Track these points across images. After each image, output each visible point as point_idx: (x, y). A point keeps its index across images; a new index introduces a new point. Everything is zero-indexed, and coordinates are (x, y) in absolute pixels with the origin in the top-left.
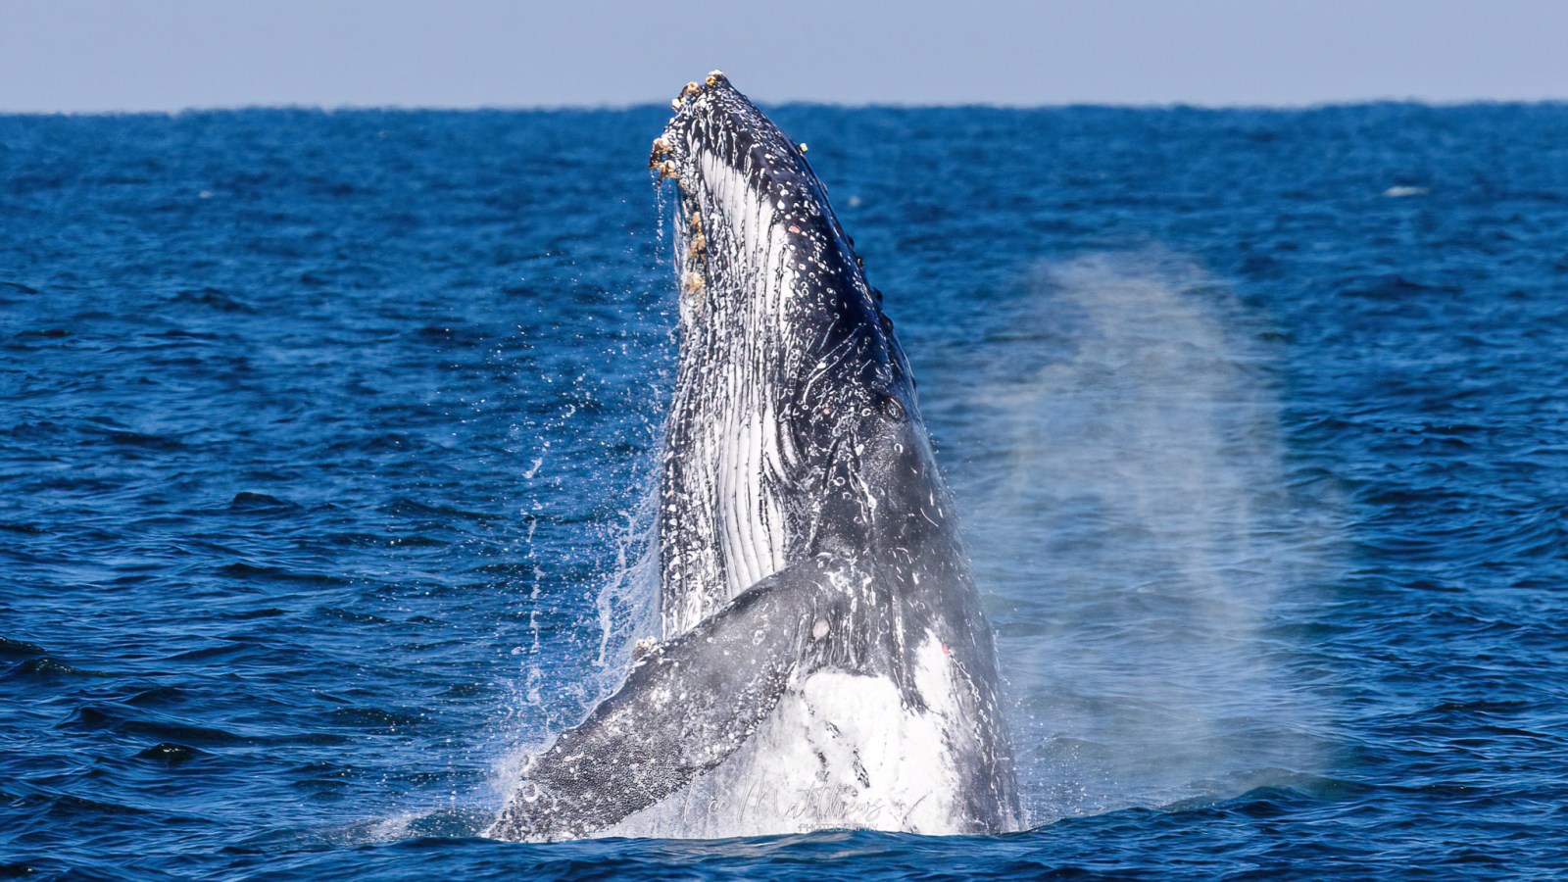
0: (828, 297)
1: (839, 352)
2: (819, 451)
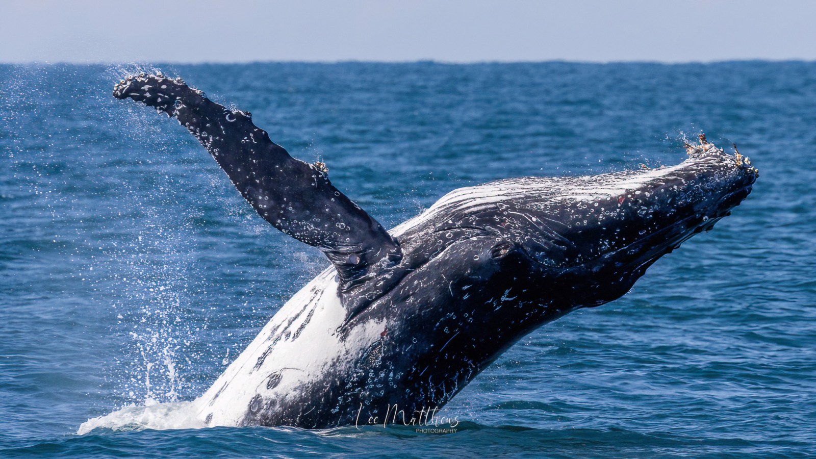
0: (581, 220)
1: (545, 228)
2: (473, 221)
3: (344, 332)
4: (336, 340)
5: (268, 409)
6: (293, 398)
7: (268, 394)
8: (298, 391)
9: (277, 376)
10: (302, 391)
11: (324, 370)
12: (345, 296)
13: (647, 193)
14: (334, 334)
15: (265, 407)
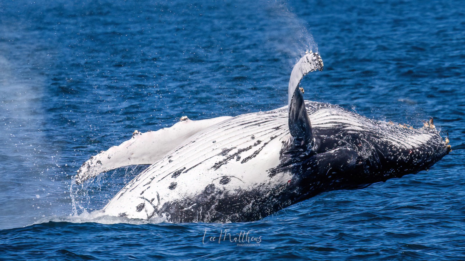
3: (273, 172)
4: (267, 174)
5: (216, 194)
6: (232, 194)
7: (219, 186)
8: (236, 192)
9: (228, 178)
10: (238, 192)
11: (254, 187)
12: (283, 155)
13: (420, 152)
14: (267, 171)
15: (215, 193)
